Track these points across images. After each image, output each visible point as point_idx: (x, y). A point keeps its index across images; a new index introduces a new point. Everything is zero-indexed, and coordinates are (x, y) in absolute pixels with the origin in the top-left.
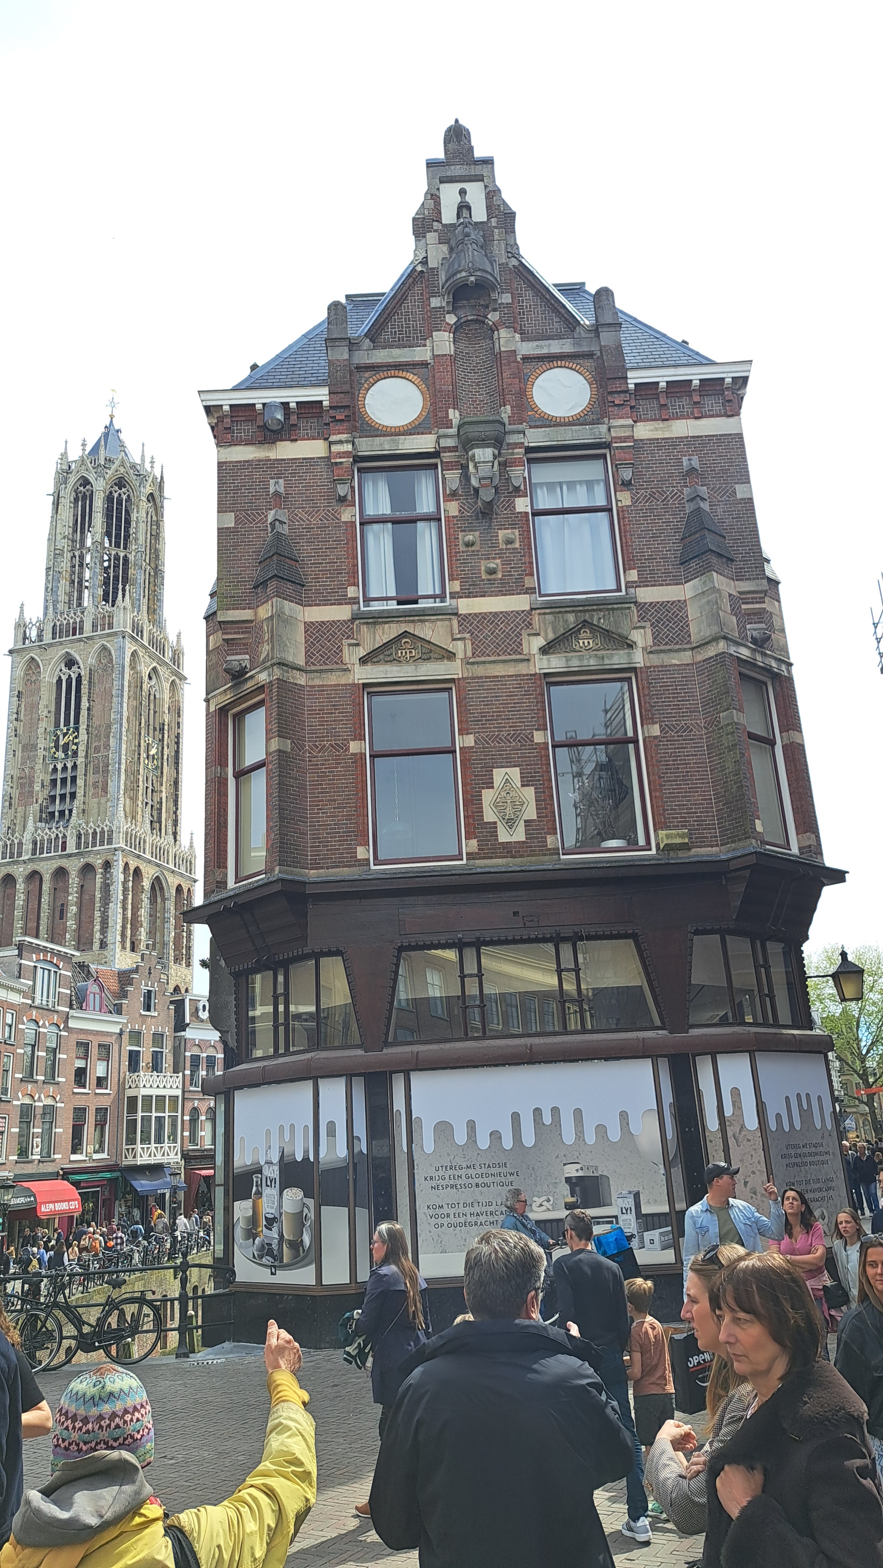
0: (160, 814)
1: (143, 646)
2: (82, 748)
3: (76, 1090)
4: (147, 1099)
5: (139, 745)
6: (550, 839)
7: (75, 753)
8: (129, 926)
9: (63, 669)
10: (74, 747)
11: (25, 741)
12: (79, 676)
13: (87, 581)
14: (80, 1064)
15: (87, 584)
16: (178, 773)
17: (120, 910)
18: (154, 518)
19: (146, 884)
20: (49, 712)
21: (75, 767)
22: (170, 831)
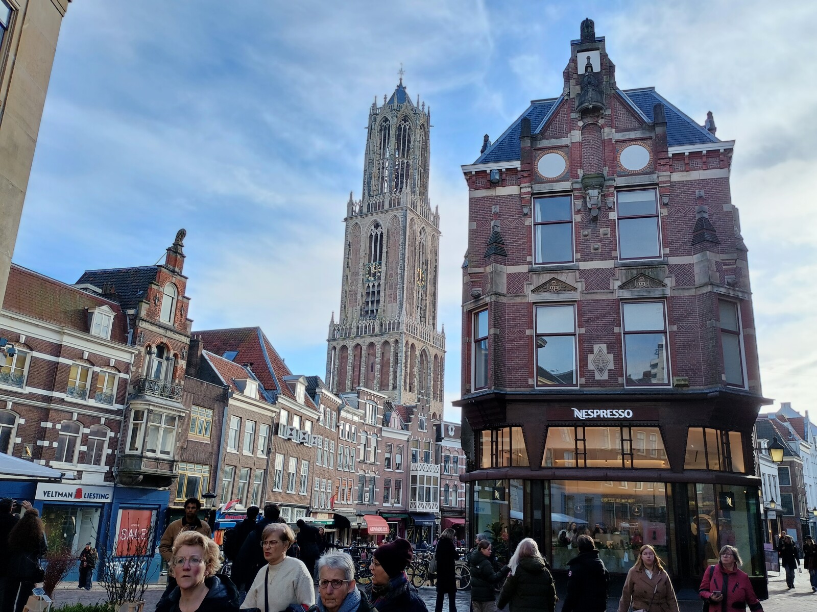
0: (425, 313)
1: (417, 215)
2: (383, 275)
3: (385, 469)
4: (422, 477)
5: (414, 273)
6: (620, 379)
7: (379, 278)
8: (408, 377)
9: (373, 230)
10: (379, 274)
11: (353, 270)
12: (382, 233)
13: (386, 177)
14: (388, 455)
15: (386, 178)
16: (435, 289)
17: (404, 368)
18: (424, 138)
19: (418, 353)
20: (366, 254)
21: (379, 285)
22: (431, 322)
